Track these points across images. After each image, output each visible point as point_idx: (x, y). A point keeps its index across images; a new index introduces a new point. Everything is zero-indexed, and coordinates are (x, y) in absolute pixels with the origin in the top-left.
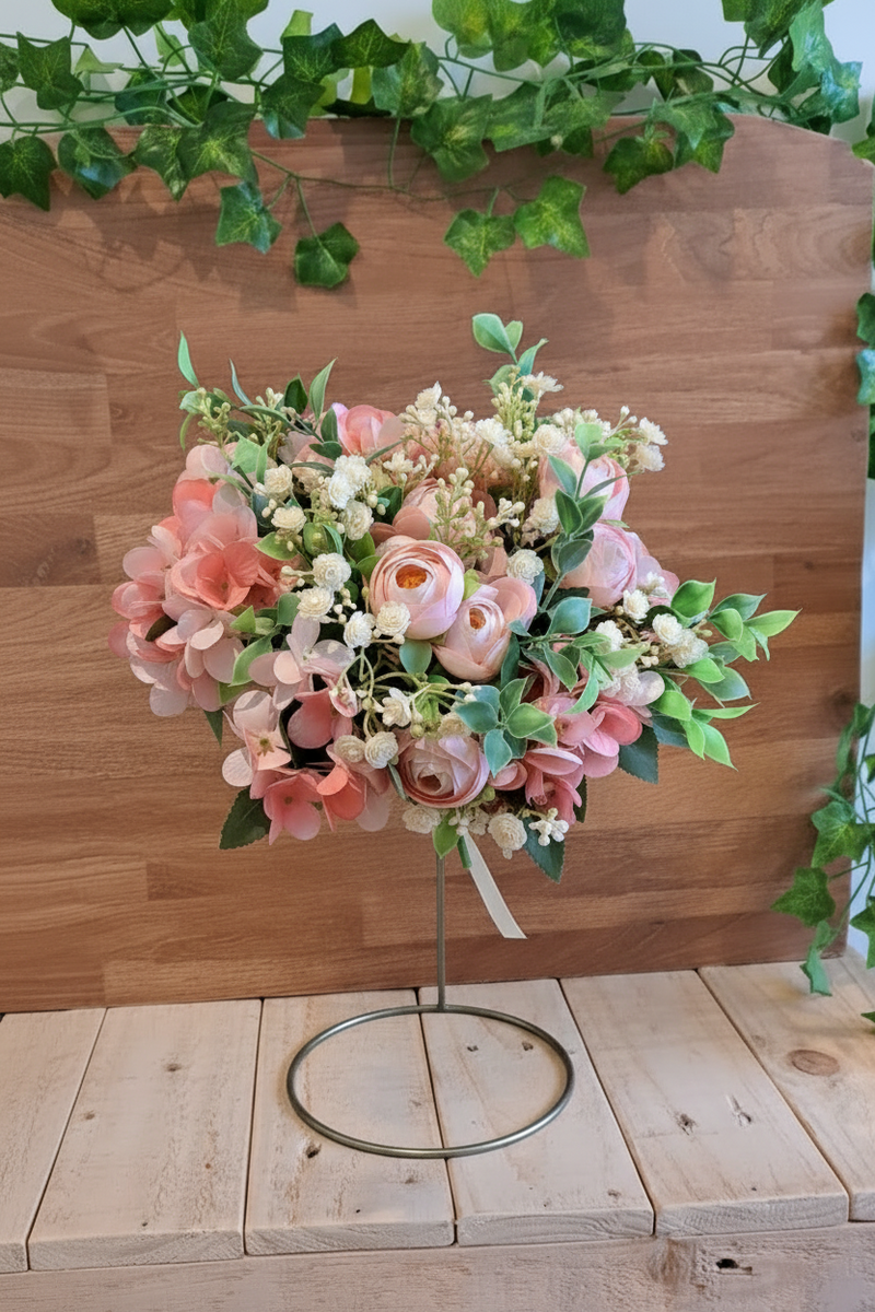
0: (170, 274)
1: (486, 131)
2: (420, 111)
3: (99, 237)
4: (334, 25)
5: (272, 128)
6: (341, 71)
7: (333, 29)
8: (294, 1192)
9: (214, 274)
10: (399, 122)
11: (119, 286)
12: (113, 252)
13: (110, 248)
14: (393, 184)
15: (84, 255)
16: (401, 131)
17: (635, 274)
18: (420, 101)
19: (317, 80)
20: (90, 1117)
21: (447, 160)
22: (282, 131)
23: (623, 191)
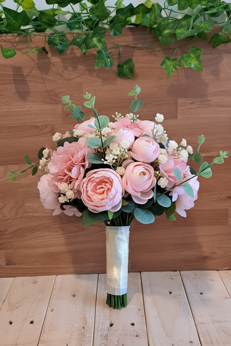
0: (82, 75)
1: (174, 31)
2: (155, 26)
3: (62, 65)
4: (131, 4)
5: (112, 34)
6: (133, 16)
7: (131, 5)
8: (106, 338)
9: (94, 75)
10: (149, 28)
11: (67, 78)
12: (66, 68)
13: (65, 68)
14: (146, 47)
15: (57, 70)
16: (149, 31)
17: (216, 73)
18: (155, 23)
19: (126, 19)
20: (52, 311)
21: (162, 39)
22: (115, 35)
23: (214, 48)
